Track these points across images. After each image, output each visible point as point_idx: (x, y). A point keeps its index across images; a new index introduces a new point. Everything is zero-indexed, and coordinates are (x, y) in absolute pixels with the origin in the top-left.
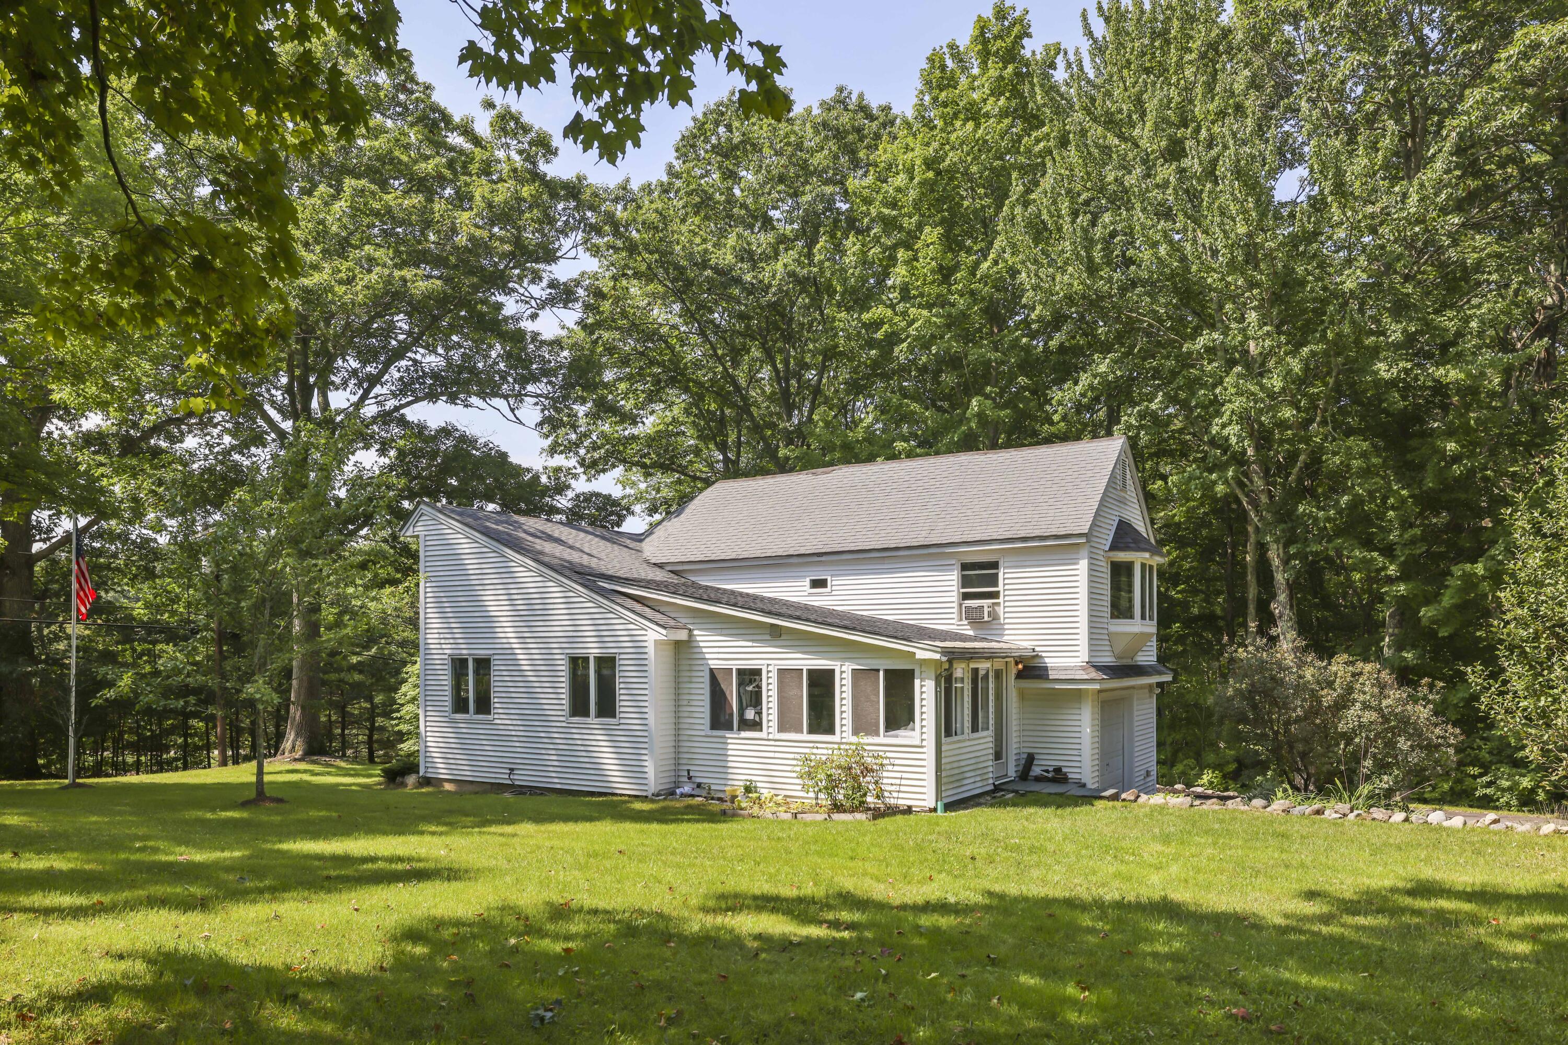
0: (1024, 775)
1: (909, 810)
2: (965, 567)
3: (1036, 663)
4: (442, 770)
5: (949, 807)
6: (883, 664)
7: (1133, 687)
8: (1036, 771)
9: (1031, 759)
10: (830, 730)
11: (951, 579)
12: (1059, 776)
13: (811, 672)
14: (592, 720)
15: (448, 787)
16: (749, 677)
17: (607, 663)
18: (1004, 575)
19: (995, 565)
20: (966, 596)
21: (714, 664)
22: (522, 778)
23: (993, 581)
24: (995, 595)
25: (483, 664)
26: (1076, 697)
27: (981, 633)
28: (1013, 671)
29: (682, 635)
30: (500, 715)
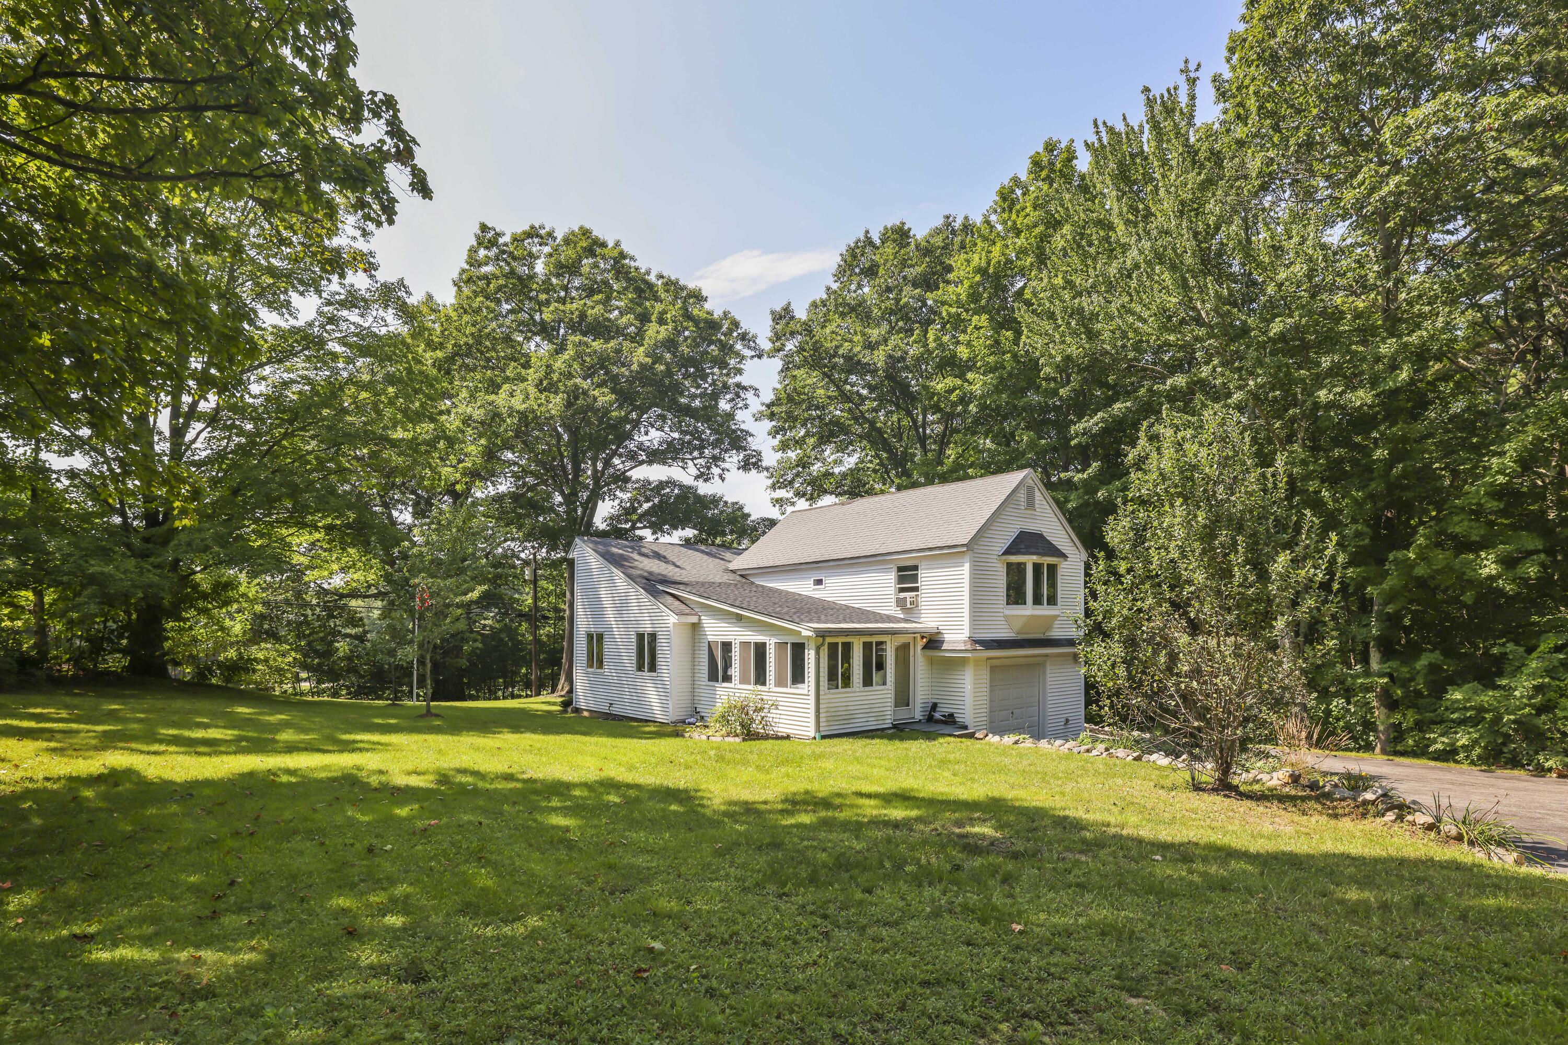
0: (930, 719)
1: (788, 737)
2: (900, 569)
3: (938, 638)
4: (582, 704)
5: (823, 737)
6: (791, 639)
7: (1046, 656)
8: (937, 715)
9: (934, 706)
10: (764, 684)
11: (891, 578)
12: (950, 720)
13: (756, 644)
14: (646, 674)
15: (586, 714)
16: (727, 646)
17: (653, 636)
18: (923, 574)
19: (916, 568)
20: (902, 590)
21: (710, 638)
22: (616, 710)
23: (915, 578)
24: (916, 589)
25: (600, 637)
26: (962, 662)
27: (908, 617)
28: (921, 643)
29: (694, 619)
30: (606, 670)
